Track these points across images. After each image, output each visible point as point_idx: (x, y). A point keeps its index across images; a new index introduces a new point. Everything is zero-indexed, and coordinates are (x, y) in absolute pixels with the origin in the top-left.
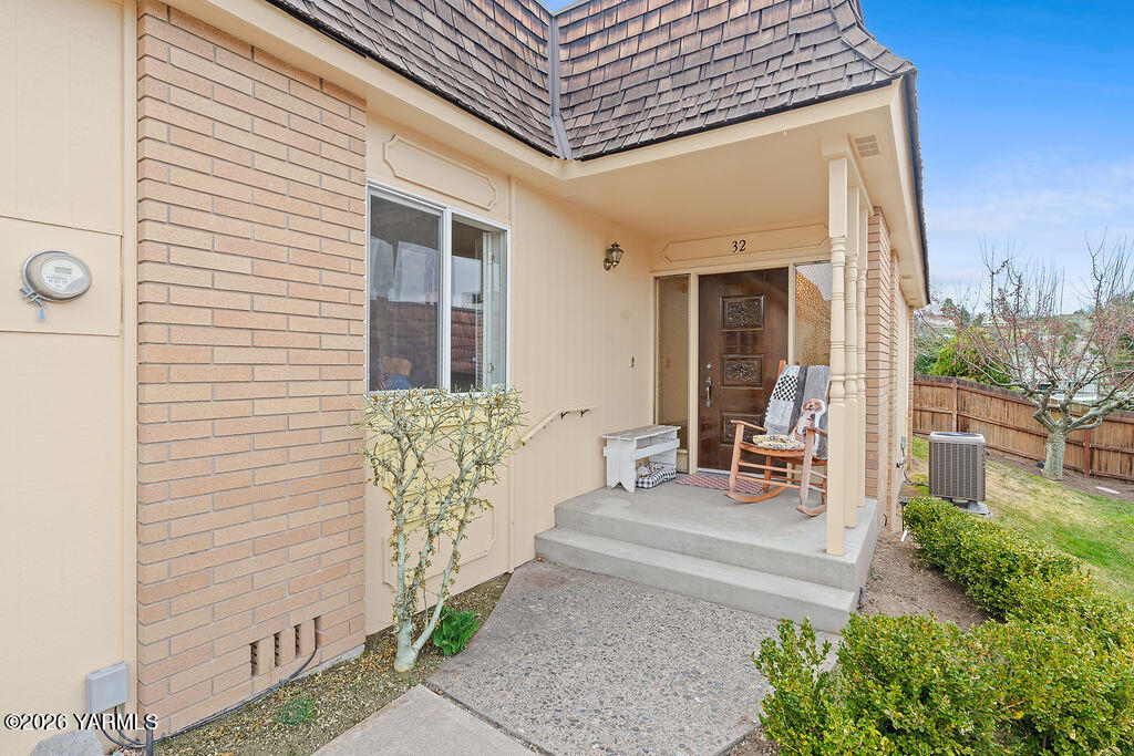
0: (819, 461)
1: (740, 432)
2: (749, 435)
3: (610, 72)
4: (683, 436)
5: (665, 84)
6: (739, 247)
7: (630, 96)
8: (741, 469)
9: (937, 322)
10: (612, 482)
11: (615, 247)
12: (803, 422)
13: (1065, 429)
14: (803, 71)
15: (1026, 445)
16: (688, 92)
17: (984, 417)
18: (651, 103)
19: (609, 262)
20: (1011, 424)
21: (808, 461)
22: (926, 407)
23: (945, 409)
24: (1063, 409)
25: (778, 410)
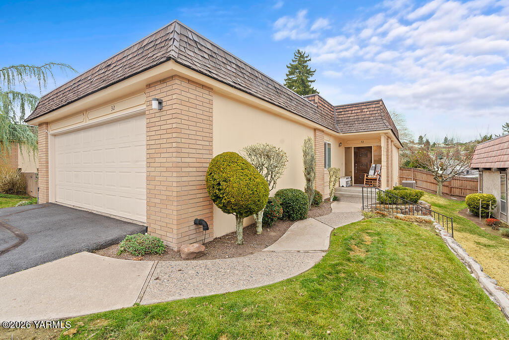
0: (380, 181)
1: (365, 175)
2: (367, 176)
3: (346, 118)
4: (351, 178)
5: (356, 122)
6: (363, 142)
7: (350, 123)
8: (366, 184)
9: (416, 146)
10: (341, 186)
11: (341, 143)
12: (376, 174)
13: (442, 182)
14: (378, 125)
15: (433, 187)
16: (360, 124)
17: (421, 179)
18: (354, 125)
19: (340, 146)
20: (429, 181)
21: (378, 180)
22: (404, 177)
23: (410, 177)
24: (441, 176)
25: (371, 172)
